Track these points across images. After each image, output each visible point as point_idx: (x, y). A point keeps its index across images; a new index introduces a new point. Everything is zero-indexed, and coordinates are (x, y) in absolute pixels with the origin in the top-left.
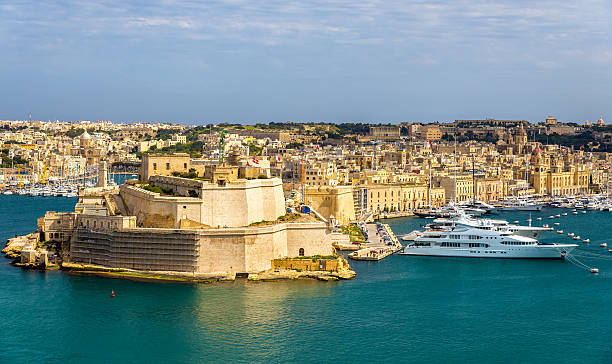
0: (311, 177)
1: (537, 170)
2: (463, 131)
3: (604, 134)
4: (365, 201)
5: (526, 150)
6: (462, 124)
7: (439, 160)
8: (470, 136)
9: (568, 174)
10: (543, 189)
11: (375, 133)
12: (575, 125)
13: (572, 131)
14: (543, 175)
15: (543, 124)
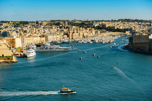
0: (9, 35)
1: (69, 32)
2: (52, 23)
3: (88, 23)
4: (24, 41)
5: (67, 27)
6: (52, 21)
7: (44, 30)
8: (54, 24)
9: (77, 34)
10: (71, 37)
11: (29, 24)
12: (81, 21)
13: (80, 22)
14: (71, 34)
15: (73, 21)
